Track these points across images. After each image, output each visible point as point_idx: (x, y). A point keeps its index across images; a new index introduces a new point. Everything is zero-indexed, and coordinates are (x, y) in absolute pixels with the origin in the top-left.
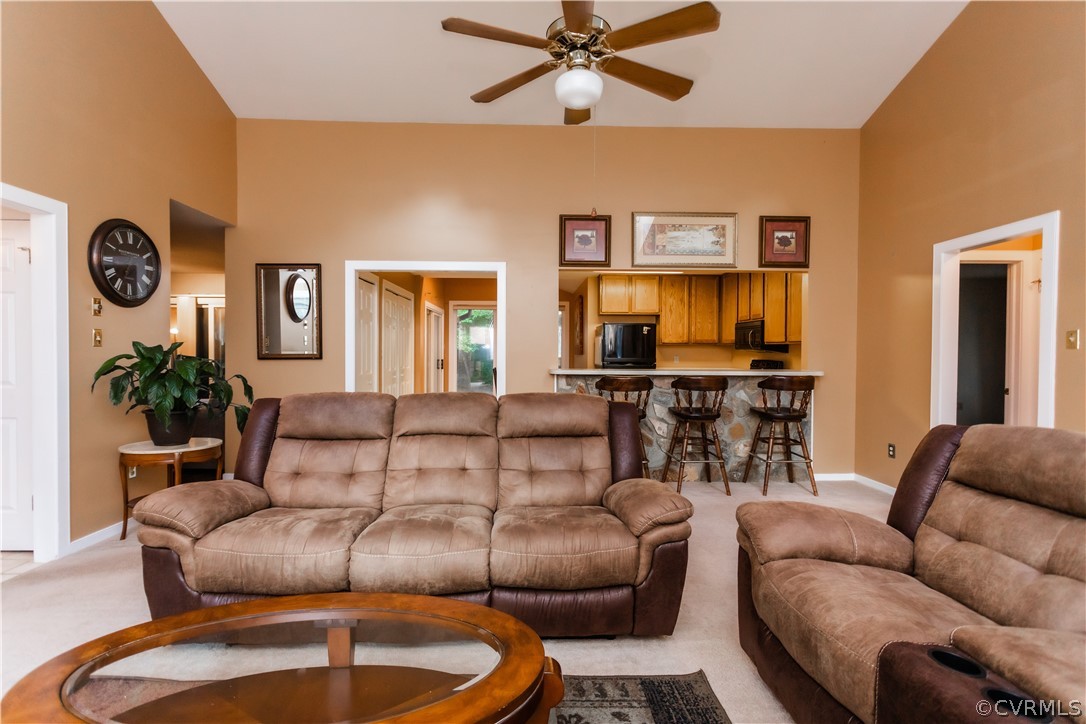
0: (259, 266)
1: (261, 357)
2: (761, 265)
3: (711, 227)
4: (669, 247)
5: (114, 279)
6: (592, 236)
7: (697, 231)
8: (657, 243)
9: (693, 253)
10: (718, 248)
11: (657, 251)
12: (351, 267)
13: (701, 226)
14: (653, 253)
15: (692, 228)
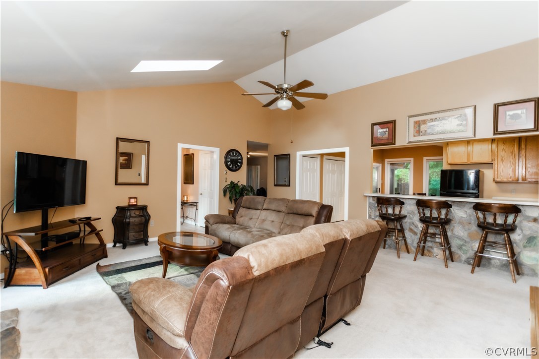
0: (275, 156)
1: (275, 185)
2: (495, 134)
3: (456, 116)
4: (429, 131)
5: (230, 165)
6: (386, 131)
7: (446, 120)
8: (421, 130)
9: (443, 133)
10: (461, 128)
11: (421, 134)
12: (299, 154)
13: (449, 117)
14: (419, 135)
15: (443, 119)
